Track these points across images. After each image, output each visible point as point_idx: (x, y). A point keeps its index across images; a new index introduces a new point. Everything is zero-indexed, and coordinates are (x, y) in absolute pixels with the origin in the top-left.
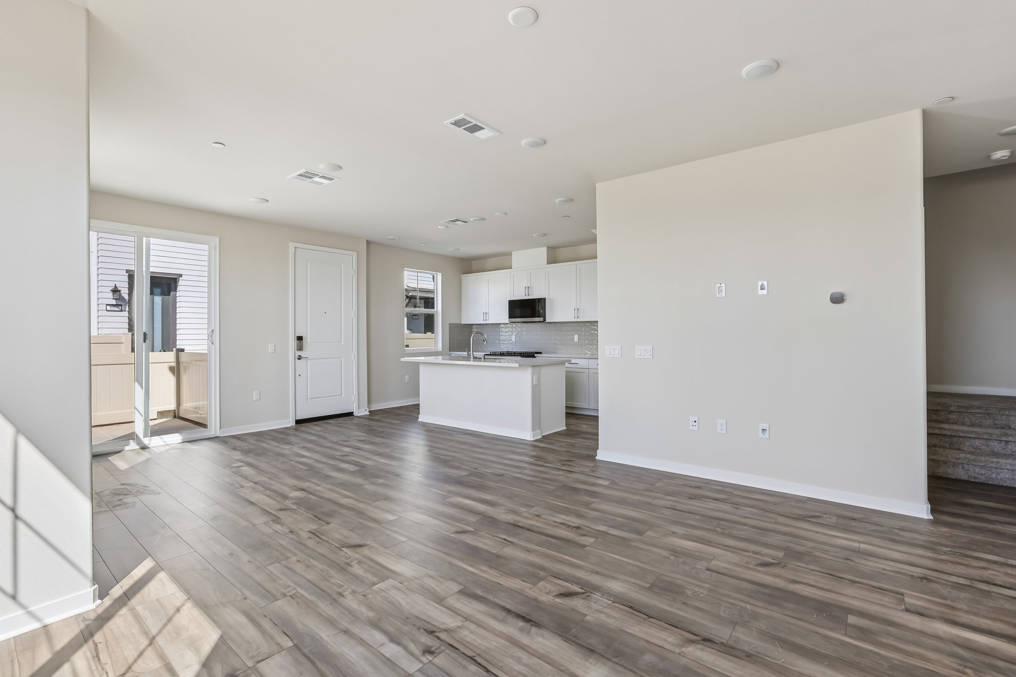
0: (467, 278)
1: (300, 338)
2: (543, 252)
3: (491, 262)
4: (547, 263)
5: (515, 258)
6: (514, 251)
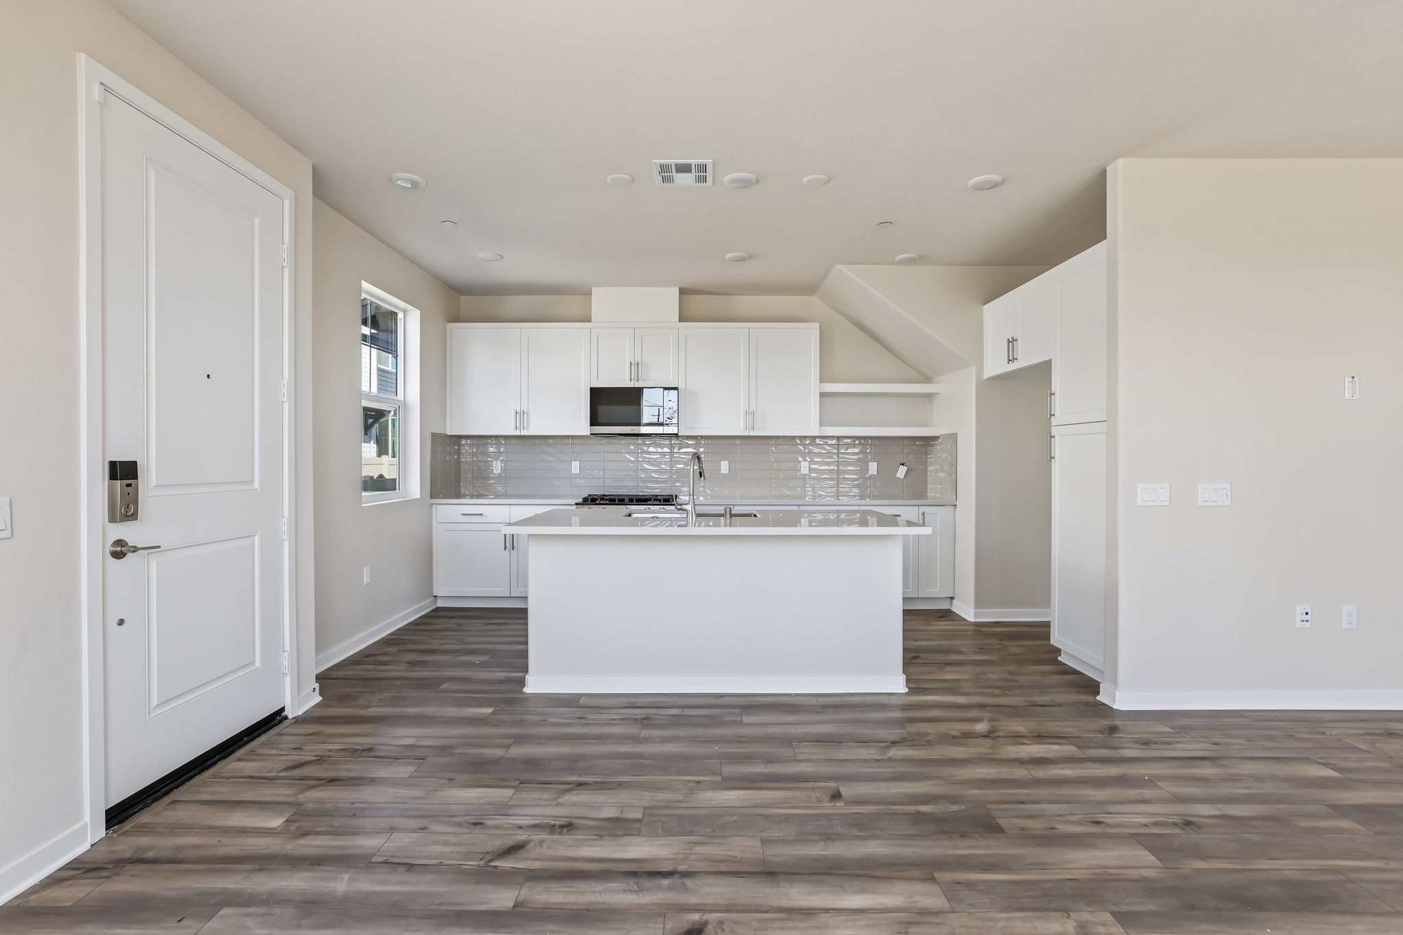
0: (456, 329)
1: (123, 472)
2: (671, 295)
3: (515, 304)
4: (681, 320)
5: (601, 300)
6: (596, 286)
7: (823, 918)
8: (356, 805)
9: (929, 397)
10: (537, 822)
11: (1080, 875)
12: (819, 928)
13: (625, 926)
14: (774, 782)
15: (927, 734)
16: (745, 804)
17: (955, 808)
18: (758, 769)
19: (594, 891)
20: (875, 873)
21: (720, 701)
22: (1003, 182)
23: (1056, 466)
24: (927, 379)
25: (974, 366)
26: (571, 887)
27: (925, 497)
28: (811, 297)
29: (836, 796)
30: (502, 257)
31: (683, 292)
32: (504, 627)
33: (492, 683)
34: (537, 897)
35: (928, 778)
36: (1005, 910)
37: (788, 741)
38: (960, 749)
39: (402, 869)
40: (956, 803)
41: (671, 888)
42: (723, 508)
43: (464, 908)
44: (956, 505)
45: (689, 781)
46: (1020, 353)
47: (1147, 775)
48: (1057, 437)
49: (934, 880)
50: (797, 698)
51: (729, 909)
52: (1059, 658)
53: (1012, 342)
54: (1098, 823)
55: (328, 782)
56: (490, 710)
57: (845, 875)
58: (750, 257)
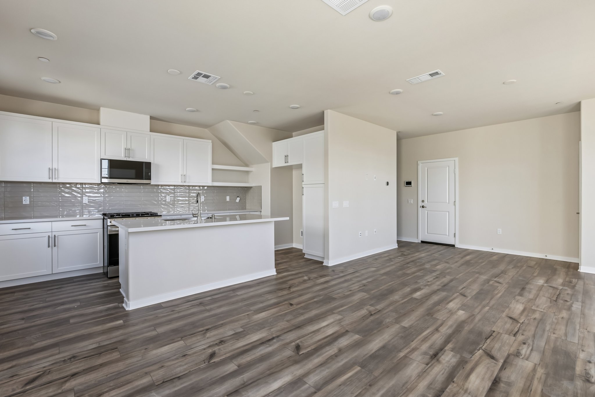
2: (146, 119)
4: (151, 131)
5: (105, 114)
6: (103, 107)
7: (322, 330)
8: (109, 376)
9: (247, 172)
10: (208, 345)
11: (358, 301)
12: (323, 332)
13: (279, 354)
14: (270, 307)
15: (295, 283)
16: (269, 315)
17: (321, 297)
18: (261, 305)
19: (257, 352)
20: (322, 317)
21: (221, 291)
22: (300, 107)
23: (304, 197)
24: (247, 165)
25: (270, 163)
26: (249, 354)
27: (245, 209)
28: (205, 129)
29: (291, 305)
30: (60, 82)
31: (151, 118)
32: (63, 289)
33: (102, 312)
34: (242, 361)
35: (308, 293)
36: (353, 312)
37: (260, 295)
38: (307, 284)
39: (176, 380)
40: (320, 296)
41: (278, 341)
42: (211, 215)
43: (221, 376)
44: (261, 211)
45: (245, 315)
46: (289, 160)
47: (350, 278)
48: (304, 188)
49: (334, 313)
50: (246, 283)
51: (299, 338)
52: (305, 257)
53: (286, 156)
54: (351, 290)
55: (72, 376)
56: (121, 322)
57: (315, 320)
58: (197, 111)
